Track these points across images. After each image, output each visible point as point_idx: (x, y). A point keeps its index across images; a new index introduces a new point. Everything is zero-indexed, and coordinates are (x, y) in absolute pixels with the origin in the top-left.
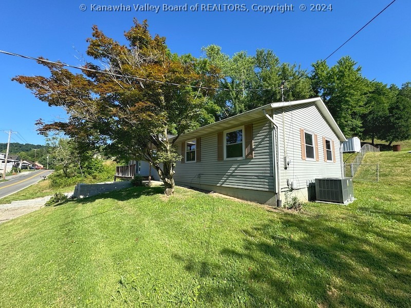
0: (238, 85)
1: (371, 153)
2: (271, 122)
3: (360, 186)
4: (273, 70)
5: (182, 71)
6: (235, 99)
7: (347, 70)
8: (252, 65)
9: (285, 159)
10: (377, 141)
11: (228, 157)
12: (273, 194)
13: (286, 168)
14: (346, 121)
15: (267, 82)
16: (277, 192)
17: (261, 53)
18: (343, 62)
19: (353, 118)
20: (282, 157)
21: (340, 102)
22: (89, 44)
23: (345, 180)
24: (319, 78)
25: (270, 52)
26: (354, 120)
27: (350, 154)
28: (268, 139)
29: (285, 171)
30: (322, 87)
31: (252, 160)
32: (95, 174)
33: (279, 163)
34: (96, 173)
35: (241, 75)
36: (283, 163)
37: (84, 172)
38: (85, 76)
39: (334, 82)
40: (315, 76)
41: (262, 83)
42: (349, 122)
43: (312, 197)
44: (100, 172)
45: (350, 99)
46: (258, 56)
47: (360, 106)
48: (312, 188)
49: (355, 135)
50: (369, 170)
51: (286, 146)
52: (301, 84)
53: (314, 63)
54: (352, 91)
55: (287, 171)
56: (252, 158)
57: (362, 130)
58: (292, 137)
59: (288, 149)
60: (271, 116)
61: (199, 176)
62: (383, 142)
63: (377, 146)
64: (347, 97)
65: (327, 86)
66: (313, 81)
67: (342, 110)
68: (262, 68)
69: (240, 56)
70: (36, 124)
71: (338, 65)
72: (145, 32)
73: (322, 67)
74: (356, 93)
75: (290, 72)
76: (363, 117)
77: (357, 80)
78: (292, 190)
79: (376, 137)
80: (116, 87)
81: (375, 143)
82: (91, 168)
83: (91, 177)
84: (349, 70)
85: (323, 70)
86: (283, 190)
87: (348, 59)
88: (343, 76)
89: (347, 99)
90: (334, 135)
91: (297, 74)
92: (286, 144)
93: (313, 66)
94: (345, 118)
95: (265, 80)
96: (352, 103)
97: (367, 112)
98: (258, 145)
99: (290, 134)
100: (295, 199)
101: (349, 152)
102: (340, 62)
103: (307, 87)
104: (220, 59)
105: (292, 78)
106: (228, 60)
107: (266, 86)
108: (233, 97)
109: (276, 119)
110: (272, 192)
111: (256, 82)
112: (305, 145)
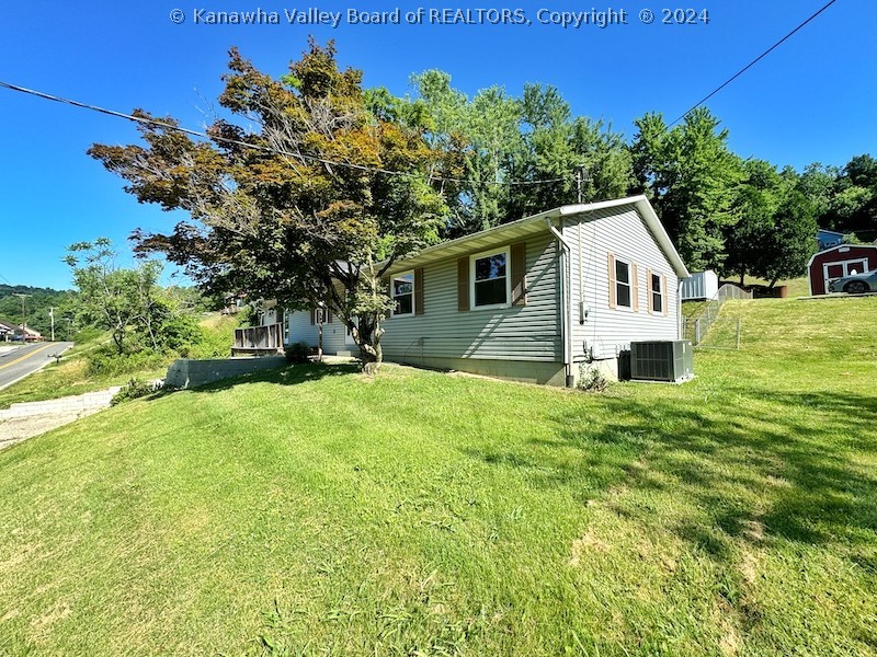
0: (486, 161)
1: (734, 302)
2: (558, 240)
3: (707, 357)
4: (558, 132)
5: (404, 143)
6: (480, 189)
7: (700, 136)
8: (515, 117)
9: (581, 305)
10: (749, 280)
11: (478, 304)
12: (559, 366)
13: (582, 322)
14: (695, 240)
15: (545, 155)
16: (566, 362)
17: (534, 93)
18: (694, 119)
19: (708, 233)
20: (577, 302)
21: (686, 200)
22: (224, 85)
23: (680, 343)
24: (647, 149)
25: (552, 91)
26: (709, 238)
27: (697, 304)
28: (554, 270)
29: (580, 327)
30: (654, 170)
31: (524, 309)
32: (184, 347)
33: (572, 312)
34: (187, 345)
35: (492, 139)
36: (578, 313)
37: (159, 343)
38: (215, 146)
39: (676, 159)
40: (639, 146)
41: (535, 157)
42: (701, 242)
43: (625, 374)
44: (195, 342)
45: (703, 196)
46: (527, 97)
47: (723, 210)
48: (624, 358)
49: (710, 267)
50: (727, 332)
51: (583, 284)
52: (611, 163)
53: (640, 119)
54: (708, 180)
55: (583, 327)
56: (524, 305)
57: (724, 256)
58: (594, 268)
59: (586, 289)
60: (560, 229)
61: (421, 342)
62: (761, 282)
63: (748, 289)
64: (697, 190)
65: (662, 166)
66: (635, 155)
67: (688, 217)
68: (535, 123)
69: (491, 98)
70: (132, 238)
71: (684, 123)
72: (329, 62)
73: (654, 128)
74: (716, 183)
75: (592, 137)
76: (727, 231)
77: (718, 157)
78: (592, 360)
79: (748, 270)
80: (286, 172)
81: (746, 283)
82: (175, 335)
83: (176, 353)
84: (706, 135)
85: (656, 133)
86: (576, 359)
87: (704, 113)
88: (693, 147)
89: (699, 194)
90: (668, 266)
91: (605, 140)
92: (583, 279)
93: (638, 124)
94: (693, 232)
95: (539, 149)
96: (708, 204)
97: (733, 221)
98: (536, 281)
99: (591, 262)
100: (595, 372)
101: (697, 300)
102: (689, 119)
103: (624, 169)
104: (450, 102)
105: (595, 148)
106: (466, 104)
107: (543, 165)
108: (474, 184)
109: (567, 235)
110: (560, 362)
111: (523, 154)
112: (616, 282)
